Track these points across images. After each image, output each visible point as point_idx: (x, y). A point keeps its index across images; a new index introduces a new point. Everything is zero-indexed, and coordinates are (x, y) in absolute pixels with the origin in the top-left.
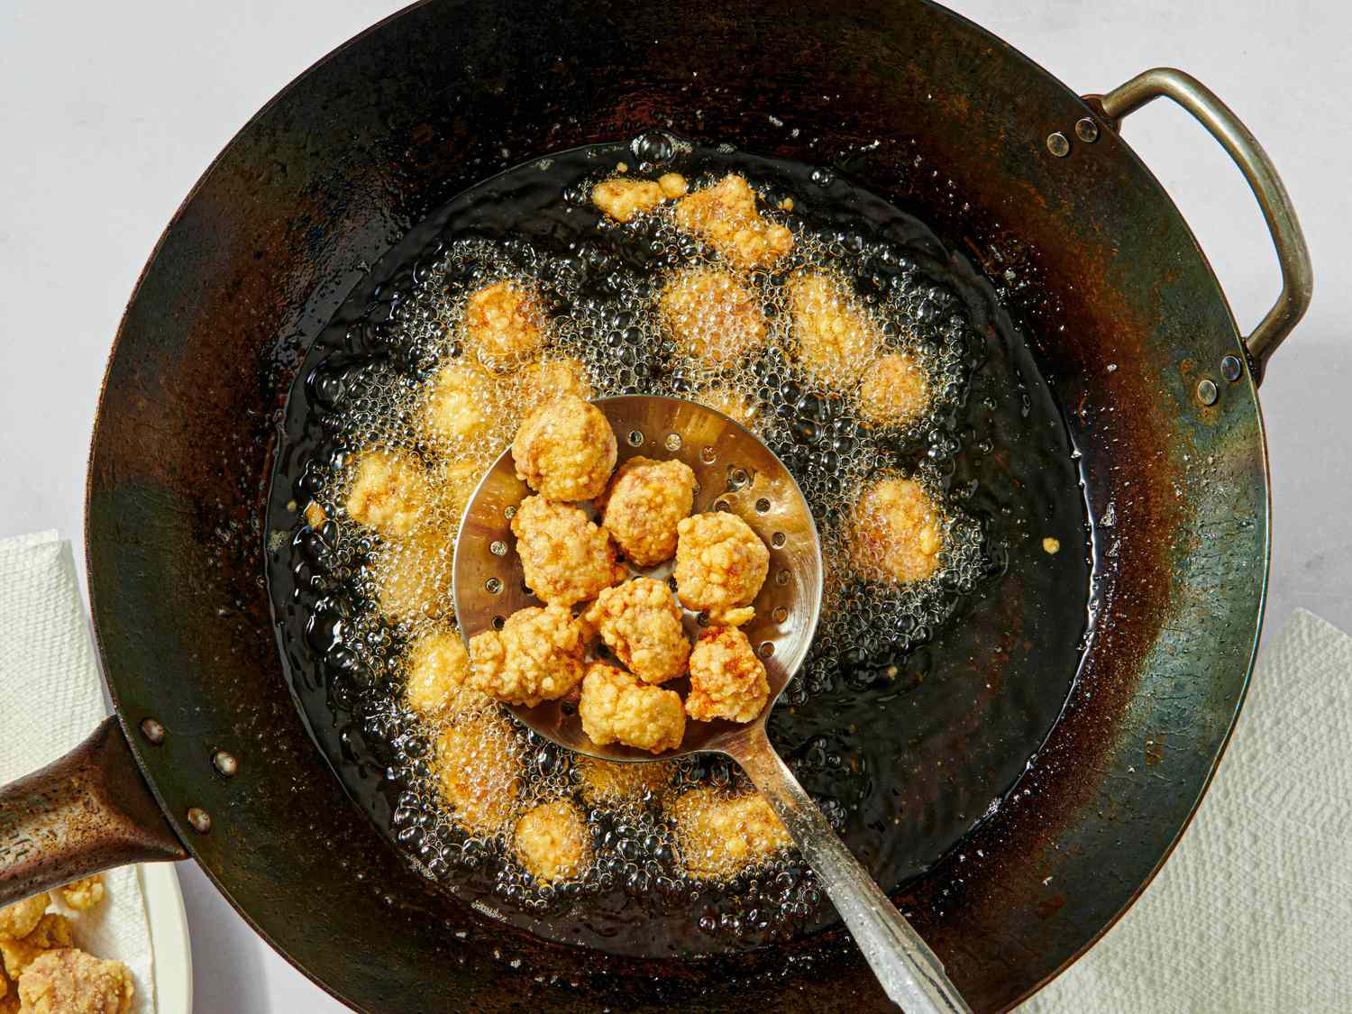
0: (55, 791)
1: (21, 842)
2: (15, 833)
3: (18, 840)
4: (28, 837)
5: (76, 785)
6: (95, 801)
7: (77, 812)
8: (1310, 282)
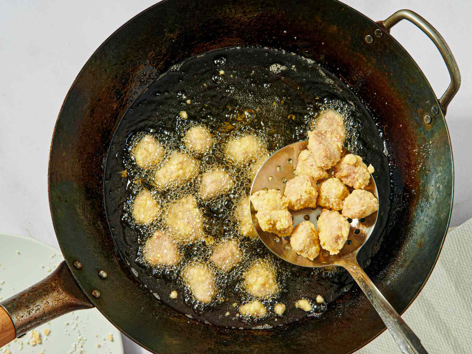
0: (47, 288)
1: (37, 306)
2: (35, 303)
3: (36, 305)
4: (39, 304)
5: (54, 285)
6: (61, 290)
7: (55, 294)
8: (460, 78)
